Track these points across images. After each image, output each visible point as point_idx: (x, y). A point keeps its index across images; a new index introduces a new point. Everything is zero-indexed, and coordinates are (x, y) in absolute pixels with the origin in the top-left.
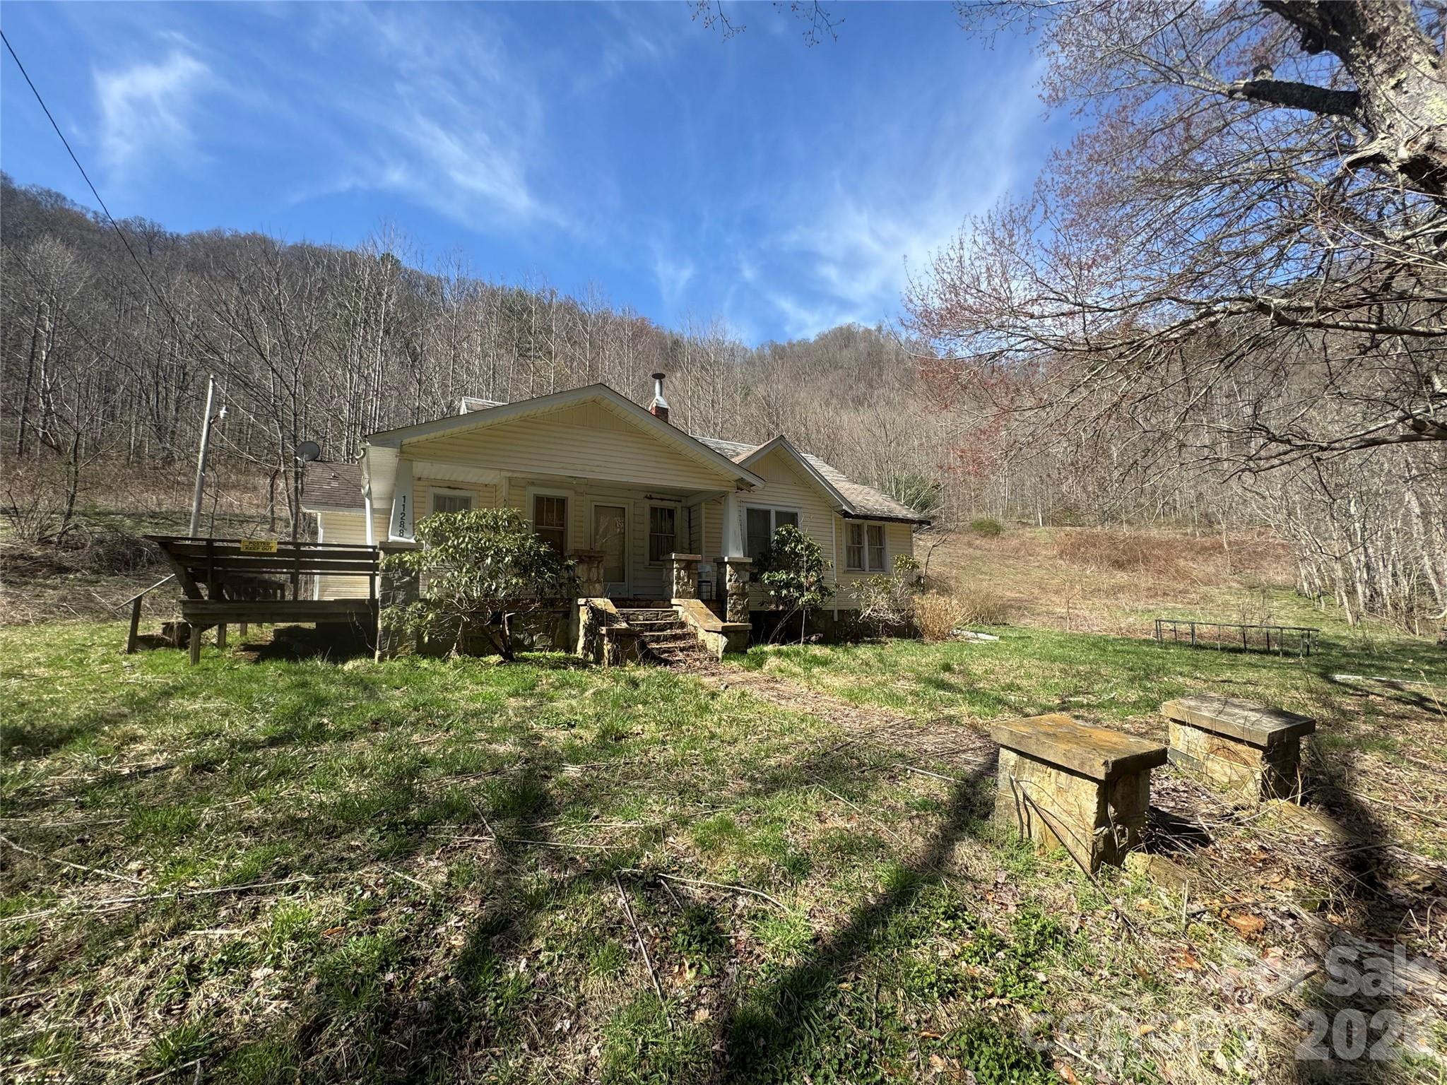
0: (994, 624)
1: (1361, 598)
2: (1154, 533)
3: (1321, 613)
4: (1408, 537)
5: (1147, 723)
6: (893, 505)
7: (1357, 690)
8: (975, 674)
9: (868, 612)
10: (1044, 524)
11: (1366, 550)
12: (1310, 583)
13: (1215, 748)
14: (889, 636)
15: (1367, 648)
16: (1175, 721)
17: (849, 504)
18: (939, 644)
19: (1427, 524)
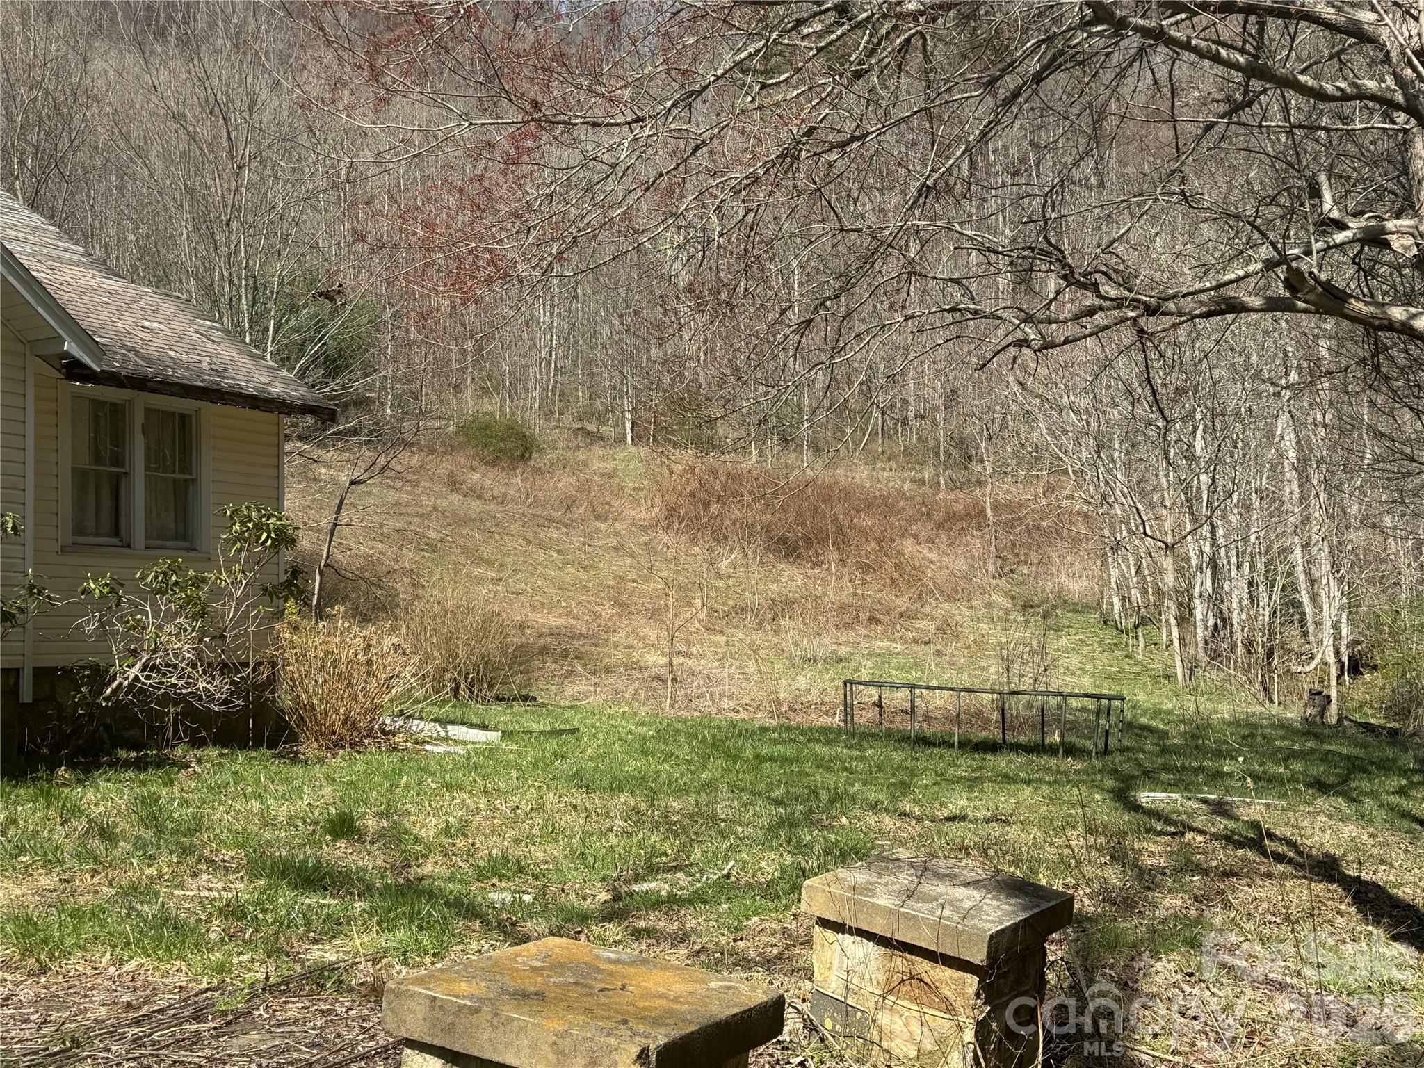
0: (500, 699)
1: (1200, 631)
2: (862, 475)
3: (1137, 663)
4: (1276, 507)
5: (784, 931)
6: (229, 353)
7: (1168, 821)
8: (417, 840)
9: (133, 672)
10: (637, 438)
11: (1213, 532)
12: (1123, 599)
13: (896, 979)
14: (198, 743)
15: (1198, 732)
16: (825, 923)
17: (85, 337)
18: (339, 761)
19: (1304, 481)
